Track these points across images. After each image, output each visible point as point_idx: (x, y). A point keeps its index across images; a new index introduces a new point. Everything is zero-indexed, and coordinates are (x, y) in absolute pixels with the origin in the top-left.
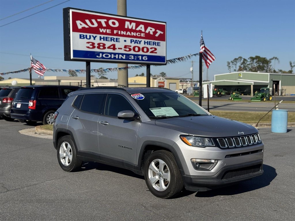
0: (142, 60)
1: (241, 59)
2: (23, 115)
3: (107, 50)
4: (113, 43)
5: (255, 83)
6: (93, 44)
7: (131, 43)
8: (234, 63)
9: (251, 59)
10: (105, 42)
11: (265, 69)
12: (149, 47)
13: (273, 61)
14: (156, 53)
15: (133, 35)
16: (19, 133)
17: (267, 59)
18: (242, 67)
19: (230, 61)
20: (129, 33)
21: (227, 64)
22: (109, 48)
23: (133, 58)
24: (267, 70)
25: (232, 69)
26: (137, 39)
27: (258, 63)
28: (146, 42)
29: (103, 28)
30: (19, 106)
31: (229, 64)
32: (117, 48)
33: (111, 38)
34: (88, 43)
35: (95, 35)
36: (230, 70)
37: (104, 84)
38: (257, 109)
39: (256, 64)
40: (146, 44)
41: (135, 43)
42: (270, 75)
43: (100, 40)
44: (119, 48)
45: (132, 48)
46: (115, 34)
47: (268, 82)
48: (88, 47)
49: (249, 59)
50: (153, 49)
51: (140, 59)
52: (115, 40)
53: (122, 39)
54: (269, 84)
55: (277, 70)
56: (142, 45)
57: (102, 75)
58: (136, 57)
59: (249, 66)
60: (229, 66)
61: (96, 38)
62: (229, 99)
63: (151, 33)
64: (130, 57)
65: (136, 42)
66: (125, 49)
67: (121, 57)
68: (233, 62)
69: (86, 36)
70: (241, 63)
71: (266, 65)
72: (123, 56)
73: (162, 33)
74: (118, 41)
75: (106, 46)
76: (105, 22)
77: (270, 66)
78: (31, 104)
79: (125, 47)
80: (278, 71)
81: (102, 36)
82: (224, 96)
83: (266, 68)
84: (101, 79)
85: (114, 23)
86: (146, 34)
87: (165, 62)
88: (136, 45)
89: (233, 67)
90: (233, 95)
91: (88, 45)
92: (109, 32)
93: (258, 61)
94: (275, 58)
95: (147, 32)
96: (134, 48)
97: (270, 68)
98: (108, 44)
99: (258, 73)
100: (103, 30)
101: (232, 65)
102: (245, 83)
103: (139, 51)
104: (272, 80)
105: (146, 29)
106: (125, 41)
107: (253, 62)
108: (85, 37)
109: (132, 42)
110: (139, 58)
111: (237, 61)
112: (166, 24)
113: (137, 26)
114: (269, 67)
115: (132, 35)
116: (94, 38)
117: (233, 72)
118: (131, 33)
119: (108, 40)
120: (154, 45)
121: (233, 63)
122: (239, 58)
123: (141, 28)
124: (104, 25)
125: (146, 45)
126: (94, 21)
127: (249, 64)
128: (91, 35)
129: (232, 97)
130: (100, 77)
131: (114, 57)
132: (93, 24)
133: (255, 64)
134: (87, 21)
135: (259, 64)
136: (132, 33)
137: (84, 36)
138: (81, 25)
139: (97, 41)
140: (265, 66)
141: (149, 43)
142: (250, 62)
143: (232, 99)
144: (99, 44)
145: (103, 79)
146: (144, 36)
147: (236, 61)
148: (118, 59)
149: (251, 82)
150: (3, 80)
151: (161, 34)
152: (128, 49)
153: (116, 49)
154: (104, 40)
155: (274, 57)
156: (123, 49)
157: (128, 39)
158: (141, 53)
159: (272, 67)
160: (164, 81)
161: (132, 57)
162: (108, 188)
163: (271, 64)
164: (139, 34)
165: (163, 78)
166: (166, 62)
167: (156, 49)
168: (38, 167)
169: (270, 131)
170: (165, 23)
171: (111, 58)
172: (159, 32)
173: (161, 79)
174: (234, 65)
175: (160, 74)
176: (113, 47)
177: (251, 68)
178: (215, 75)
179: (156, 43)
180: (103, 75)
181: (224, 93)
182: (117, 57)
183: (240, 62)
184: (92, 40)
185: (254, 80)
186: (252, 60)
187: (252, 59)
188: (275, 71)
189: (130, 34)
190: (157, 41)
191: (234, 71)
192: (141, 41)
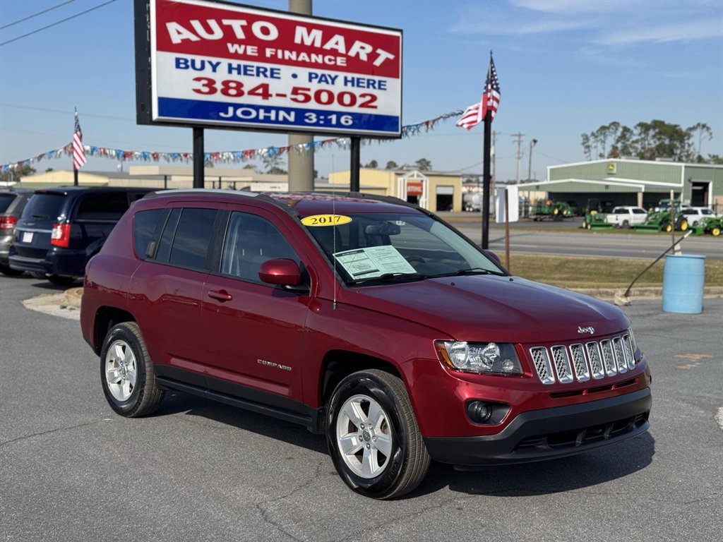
0: (339, 124)
1: (617, 129)
2: (38, 261)
3: (246, 99)
4: (262, 80)
5: (647, 186)
6: (211, 83)
7: (310, 80)
8: (599, 139)
9: (642, 128)
10: (242, 78)
11: (676, 154)
12: (357, 91)
13: (696, 133)
14: (375, 107)
15: (316, 61)
16: (22, 305)
17: (681, 129)
18: (620, 148)
19: (589, 134)
20: (303, 56)
21: (581, 140)
22: (252, 93)
23: (314, 120)
24: (682, 157)
25: (593, 151)
26: (327, 72)
27: (659, 139)
28: (349, 79)
29: (236, 43)
30: (28, 238)
31: (585, 141)
32: (274, 95)
33: (258, 68)
34: (198, 79)
35: (214, 60)
36: (590, 155)
37: (275, 188)
38: (644, 251)
39: (655, 140)
40: (349, 84)
41: (320, 81)
42: (686, 167)
43: (230, 72)
44: (278, 95)
45: (312, 94)
46: (268, 58)
47: (682, 185)
48: (198, 91)
49: (635, 128)
50: (368, 98)
51: (334, 122)
52: (268, 73)
53: (286, 71)
54: (683, 190)
55: (706, 157)
56: (337, 88)
57: (273, 165)
58: (322, 117)
59: (636, 145)
60: (587, 144)
61: (218, 69)
62: (582, 227)
63: (364, 57)
64: (307, 117)
65: (323, 79)
66: (294, 97)
67: (284, 118)
68: (596, 134)
69: (193, 61)
70: (617, 138)
71: (678, 144)
72: (289, 114)
73: (391, 57)
74: (275, 75)
75: (246, 89)
76: (243, 27)
77: (689, 145)
78: (57, 233)
79: (295, 91)
80: (709, 158)
81: (235, 63)
82: (570, 219)
83: (678, 152)
84: (272, 173)
85: (265, 31)
86: (349, 59)
87: (397, 131)
88: (323, 86)
89: (596, 147)
90: (591, 216)
91: (199, 85)
92: (252, 52)
93: (660, 133)
94: (701, 127)
95: (352, 53)
96: (318, 94)
97: (687, 151)
98: (250, 83)
99: (657, 162)
100: (236, 46)
101: (594, 142)
102: (622, 187)
103: (330, 101)
104: (689, 181)
105: (348, 47)
106: (295, 76)
107: (648, 135)
108: (189, 64)
109: (313, 80)
110: (331, 119)
111: (607, 133)
112: (402, 34)
113: (325, 40)
114: (686, 147)
115: (313, 61)
116: (214, 68)
117: (597, 159)
118: (310, 58)
119: (249, 72)
120: (371, 86)
121: (596, 137)
122: (612, 126)
123: (337, 43)
124: (240, 34)
125: (349, 88)
126: (212, 23)
127: (636, 142)
128: (206, 59)
129: (588, 221)
130: (269, 168)
131: (265, 117)
132: (210, 31)
133: (652, 142)
134: (196, 24)
135: (660, 141)
136: (314, 57)
137: (186, 61)
138: (179, 33)
139: (221, 76)
140: (675, 145)
141: (357, 83)
142: (640, 135)
143: (589, 227)
144: (226, 83)
145: (276, 174)
146: (345, 65)
147: (604, 134)
148: (277, 121)
149: (639, 185)
150: (33, 174)
151: (387, 60)
152: (301, 98)
153: (271, 95)
154: (239, 73)
155: (699, 124)
156: (290, 96)
157: (303, 73)
158: (335, 106)
159: (694, 149)
160: (422, 181)
161: (314, 116)
162: (186, 457)
163: (690, 142)
164: (330, 60)
165: (420, 174)
166: (402, 132)
167: (374, 98)
168: (30, 396)
169: (660, 308)
170: (401, 31)
171: (256, 119)
172: (383, 55)
173: (415, 176)
174: (599, 144)
175: (416, 164)
176: (263, 91)
177: (643, 151)
178: (549, 168)
179: (375, 82)
180: (277, 164)
181: (569, 213)
182: (273, 117)
183: (613, 136)
184: (208, 72)
185: (646, 180)
186: (643, 130)
187: (645, 127)
188: (700, 159)
189: (307, 59)
190: (377, 78)
191: (599, 158)
192: (336, 77)
